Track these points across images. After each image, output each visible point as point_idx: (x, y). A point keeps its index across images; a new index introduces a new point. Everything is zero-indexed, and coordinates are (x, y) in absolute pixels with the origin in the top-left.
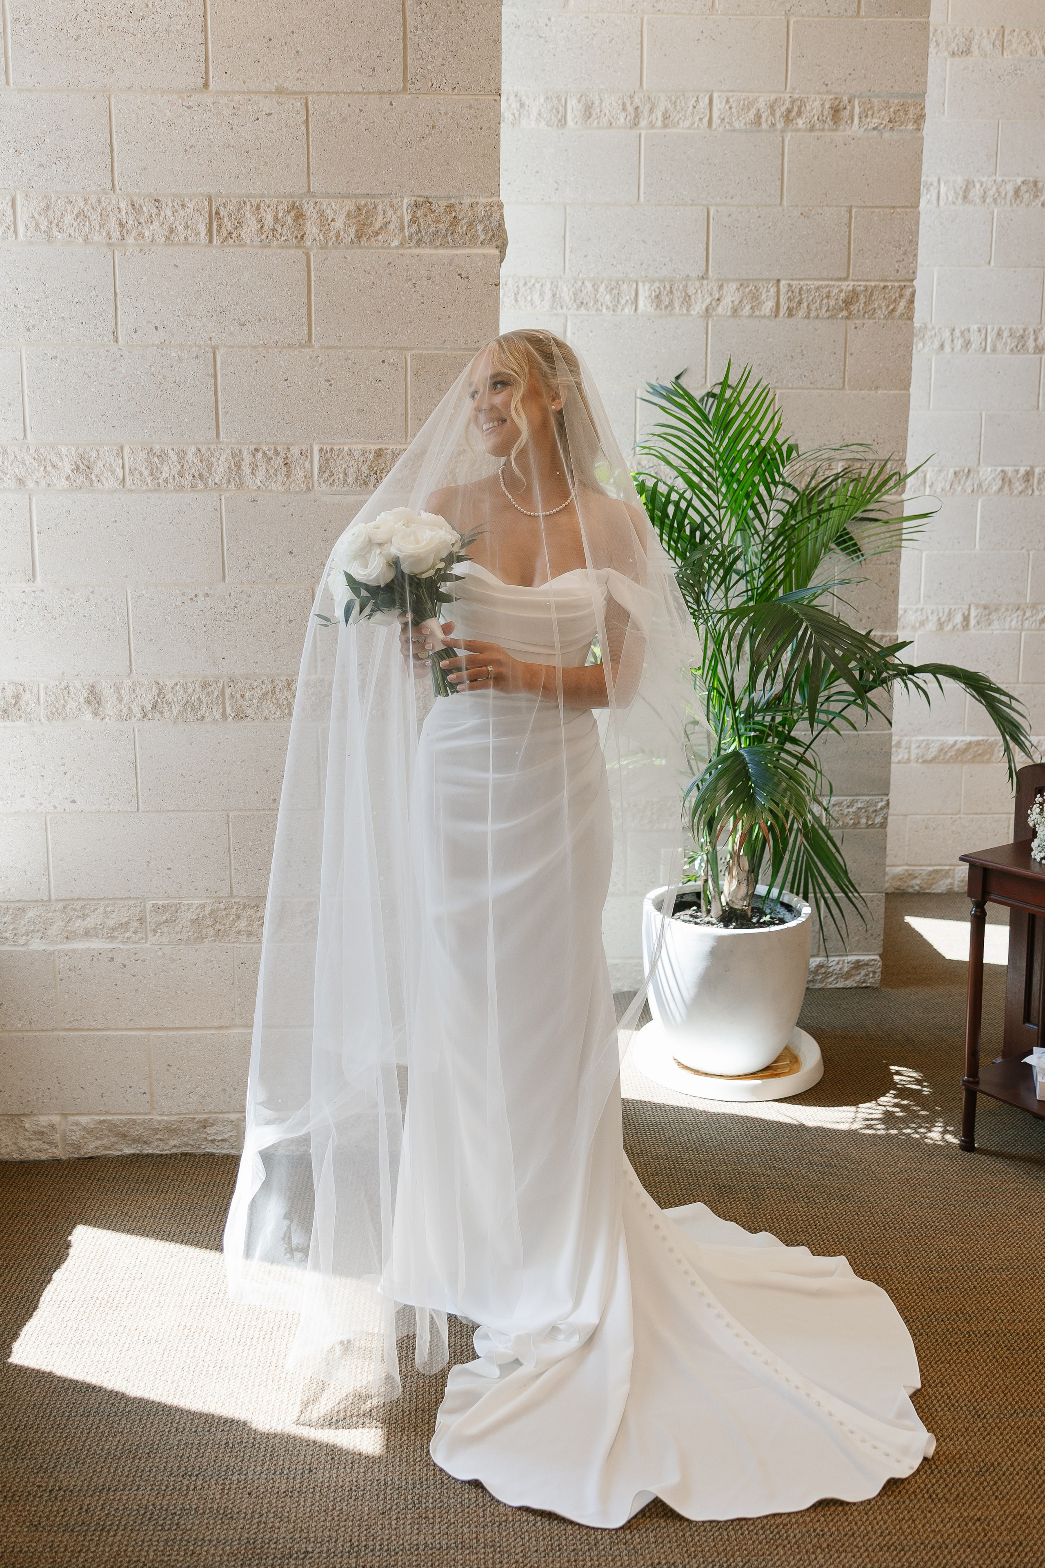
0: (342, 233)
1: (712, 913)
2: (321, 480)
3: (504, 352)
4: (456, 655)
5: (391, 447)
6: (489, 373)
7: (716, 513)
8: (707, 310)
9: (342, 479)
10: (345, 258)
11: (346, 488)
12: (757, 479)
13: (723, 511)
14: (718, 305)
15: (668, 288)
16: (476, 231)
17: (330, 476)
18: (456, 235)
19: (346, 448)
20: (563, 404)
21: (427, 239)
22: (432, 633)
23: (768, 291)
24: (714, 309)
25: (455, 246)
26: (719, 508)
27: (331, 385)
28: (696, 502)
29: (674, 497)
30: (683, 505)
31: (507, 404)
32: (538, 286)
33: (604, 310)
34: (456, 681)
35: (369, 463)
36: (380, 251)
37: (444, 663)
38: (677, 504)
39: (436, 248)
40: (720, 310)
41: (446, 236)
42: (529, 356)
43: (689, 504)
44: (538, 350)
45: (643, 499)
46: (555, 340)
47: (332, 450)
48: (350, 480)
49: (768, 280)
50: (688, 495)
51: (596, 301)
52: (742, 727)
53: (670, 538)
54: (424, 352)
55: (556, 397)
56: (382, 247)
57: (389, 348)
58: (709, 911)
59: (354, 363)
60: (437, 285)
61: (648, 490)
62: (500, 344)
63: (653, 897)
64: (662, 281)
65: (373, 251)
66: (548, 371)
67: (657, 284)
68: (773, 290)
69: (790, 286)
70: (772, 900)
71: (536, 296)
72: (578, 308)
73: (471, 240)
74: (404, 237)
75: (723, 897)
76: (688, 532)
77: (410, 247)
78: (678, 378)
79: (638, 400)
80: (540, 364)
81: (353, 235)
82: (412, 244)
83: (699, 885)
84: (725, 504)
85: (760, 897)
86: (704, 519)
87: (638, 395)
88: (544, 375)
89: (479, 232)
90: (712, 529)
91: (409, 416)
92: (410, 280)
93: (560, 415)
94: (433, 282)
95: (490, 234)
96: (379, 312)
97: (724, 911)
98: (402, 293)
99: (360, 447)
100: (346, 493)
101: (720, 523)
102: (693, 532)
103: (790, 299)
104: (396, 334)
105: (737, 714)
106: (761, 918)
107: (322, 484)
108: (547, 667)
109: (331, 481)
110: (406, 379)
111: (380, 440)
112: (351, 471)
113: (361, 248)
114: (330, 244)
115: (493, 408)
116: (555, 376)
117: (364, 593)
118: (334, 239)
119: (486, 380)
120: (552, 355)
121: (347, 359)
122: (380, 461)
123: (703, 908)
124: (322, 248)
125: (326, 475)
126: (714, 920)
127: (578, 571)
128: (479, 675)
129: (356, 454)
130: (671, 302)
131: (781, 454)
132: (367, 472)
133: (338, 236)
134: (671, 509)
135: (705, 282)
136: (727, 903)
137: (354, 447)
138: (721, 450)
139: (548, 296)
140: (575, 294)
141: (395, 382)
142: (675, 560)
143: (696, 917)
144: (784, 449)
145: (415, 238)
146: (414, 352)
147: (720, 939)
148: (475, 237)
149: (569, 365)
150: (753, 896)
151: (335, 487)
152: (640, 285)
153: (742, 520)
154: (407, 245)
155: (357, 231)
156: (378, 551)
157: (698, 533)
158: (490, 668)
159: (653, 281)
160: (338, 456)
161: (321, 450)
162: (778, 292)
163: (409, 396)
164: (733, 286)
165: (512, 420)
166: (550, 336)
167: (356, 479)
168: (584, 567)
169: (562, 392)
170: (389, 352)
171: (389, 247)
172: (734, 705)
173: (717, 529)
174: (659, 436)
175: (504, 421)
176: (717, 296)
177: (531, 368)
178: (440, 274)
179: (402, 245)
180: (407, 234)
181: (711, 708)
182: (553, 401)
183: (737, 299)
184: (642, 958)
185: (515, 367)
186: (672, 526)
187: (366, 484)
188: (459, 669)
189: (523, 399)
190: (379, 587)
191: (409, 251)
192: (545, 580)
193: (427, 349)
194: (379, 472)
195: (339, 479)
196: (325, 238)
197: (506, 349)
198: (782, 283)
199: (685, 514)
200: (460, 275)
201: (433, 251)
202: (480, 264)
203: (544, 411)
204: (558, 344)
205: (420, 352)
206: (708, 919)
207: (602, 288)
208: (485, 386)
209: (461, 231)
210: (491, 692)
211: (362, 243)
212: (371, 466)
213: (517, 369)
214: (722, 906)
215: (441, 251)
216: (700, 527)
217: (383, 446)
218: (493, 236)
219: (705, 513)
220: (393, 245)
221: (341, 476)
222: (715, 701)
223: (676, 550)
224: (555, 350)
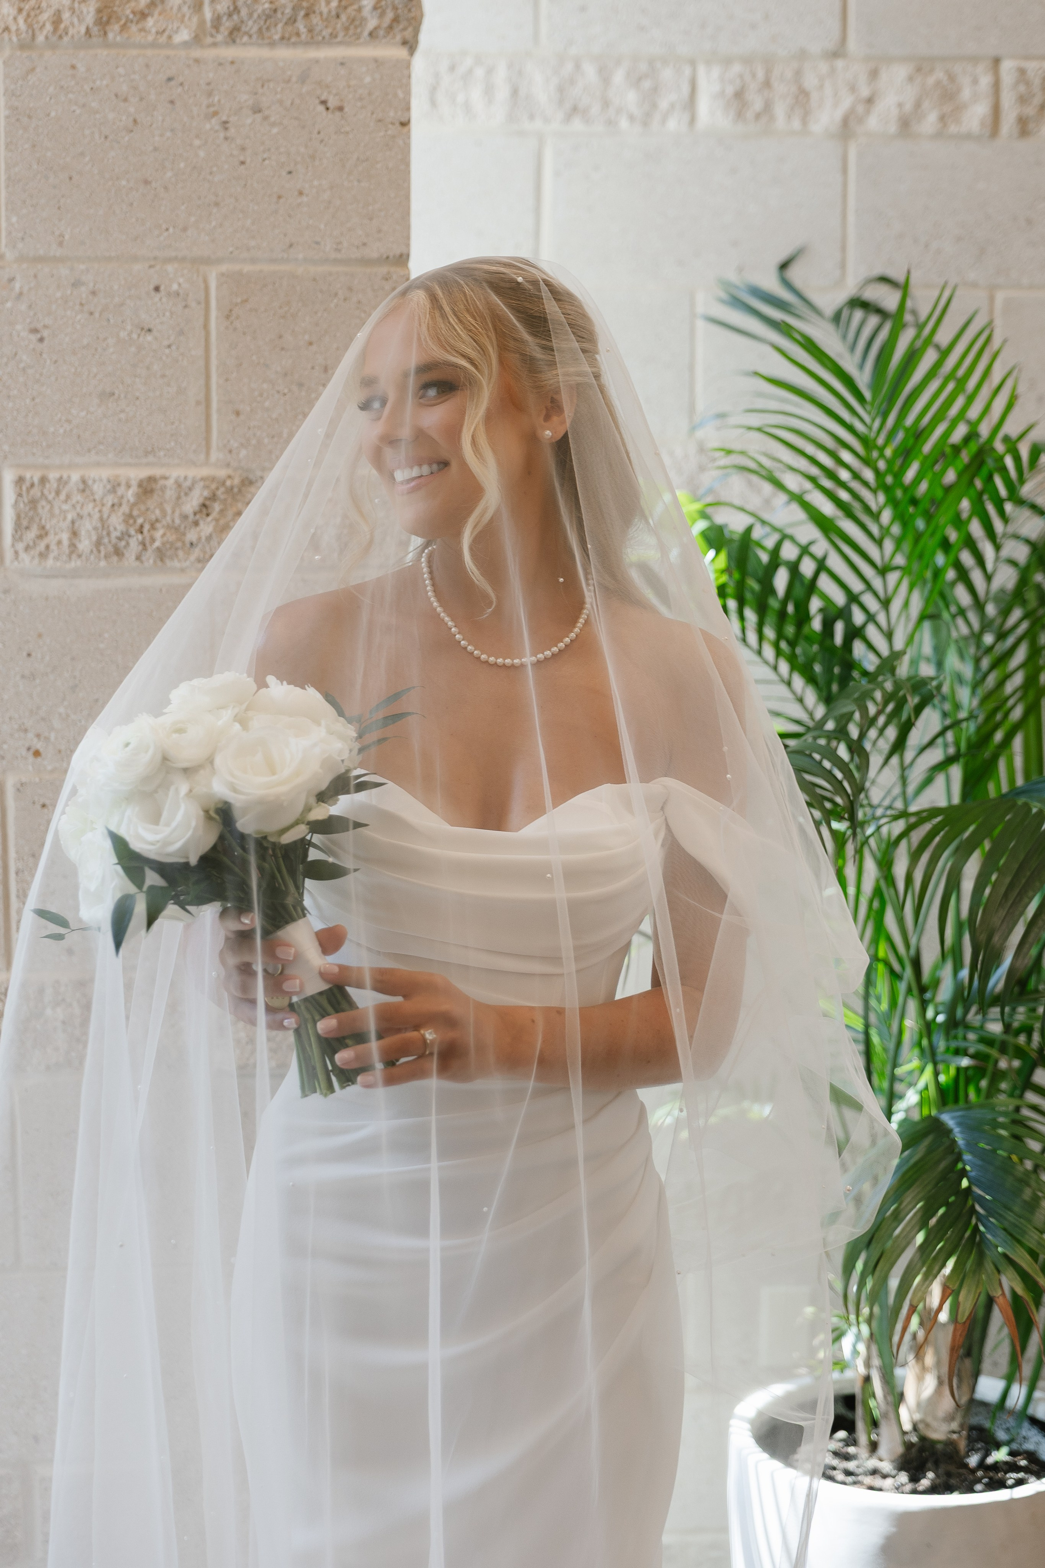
0: (66, 15)
1: (882, 1451)
2: (20, 546)
3: (444, 316)
4: (351, 1004)
5: (176, 473)
6: (413, 361)
7: (877, 583)
8: (846, 122)
9: (66, 542)
10: (73, 67)
11: (75, 563)
12: (965, 504)
13: (893, 577)
14: (868, 112)
15: (760, 74)
16: (360, 10)
17: (40, 537)
18: (315, 19)
19: (75, 477)
20: (568, 422)
21: (251, 26)
22: (298, 956)
23: (975, 82)
24: (861, 120)
25: (313, 40)
26: (883, 571)
27: (41, 340)
28: (835, 563)
29: (789, 552)
30: (807, 568)
31: (453, 432)
32: (480, 72)
33: (624, 123)
34: (355, 1066)
35: (125, 508)
36: (149, 52)
37: (326, 1025)
38: (794, 568)
39: (272, 44)
40: (873, 122)
41: (292, 20)
42: (497, 321)
43: (821, 566)
44: (516, 310)
45: (722, 561)
46: (547, 284)
47: (43, 480)
48: (85, 545)
49: (974, 59)
50: (821, 547)
51: (606, 104)
52: (941, 1045)
53: (780, 635)
54: (247, 268)
55: (553, 407)
56: (154, 45)
57: (169, 260)
58: (874, 1447)
59: (94, 293)
60: (273, 124)
61: (731, 541)
62: (433, 299)
63: (752, 1413)
64: (747, 60)
65: (134, 52)
66: (538, 354)
67: (737, 68)
68: (985, 81)
69: (1022, 72)
70: (1011, 1412)
71: (476, 94)
72: (568, 118)
73: (347, 29)
74: (202, 22)
75: (903, 1412)
76: (817, 624)
77: (215, 45)
78: (784, 266)
79: (700, 324)
80: (521, 341)
81: (90, 18)
82: (220, 38)
83: (852, 1382)
84: (900, 560)
85: (984, 1404)
86: (853, 598)
87: (700, 309)
88: (530, 363)
89: (366, 12)
90: (871, 617)
91: (214, 405)
92: (215, 114)
93: (562, 446)
94: (266, 118)
95: (390, 15)
96: (147, 182)
97: (909, 1446)
98: (197, 142)
99: (105, 473)
100: (75, 574)
101: (886, 603)
102: (828, 626)
103: (1023, 100)
104: (185, 229)
105: (930, 1014)
106: (987, 1454)
107: (23, 555)
108: (547, 1010)
109: (42, 546)
110: (206, 326)
111: (151, 458)
112: (87, 527)
113: (107, 45)
114: (41, 38)
115: (420, 436)
116: (552, 364)
117: (152, 878)
118: (49, 27)
119: (406, 375)
120: (545, 320)
121: (76, 284)
122: (151, 503)
123: (862, 1437)
124: (22, 47)
125: (31, 535)
126: (886, 1466)
127: (607, 790)
128: (403, 1049)
129: (98, 489)
130: (768, 107)
131: (1017, 459)
132: (121, 527)
133: (57, 21)
134: (781, 580)
135: (840, 63)
136: (915, 1428)
137: (93, 474)
138: (888, 452)
139: (502, 93)
140: (561, 90)
141: (181, 333)
142: (789, 684)
143: (847, 1457)
144: (1024, 451)
145: (227, 24)
146: (224, 268)
147: (904, 1519)
148: (356, 22)
149: (580, 338)
150: (975, 1404)
151: (50, 562)
152: (701, 71)
153: (935, 596)
154: (209, 40)
155: (99, 11)
156: (184, 789)
157: (839, 628)
158: (429, 1035)
159: (727, 61)
160: (58, 493)
161: (20, 480)
162: (996, 86)
163: (214, 362)
164: (899, 73)
165: (464, 465)
166: (539, 276)
167: (98, 543)
168: (618, 776)
169: (565, 399)
170: (170, 268)
171: (169, 44)
172: (922, 990)
173: (881, 618)
174: (759, 430)
175: (445, 464)
176: (865, 92)
177: (502, 348)
178: (281, 102)
179: (197, 39)
180: (208, 14)
181: (873, 1002)
182: (547, 418)
183: (909, 96)
184: (725, 1529)
185: (463, 348)
186: (782, 615)
187: (118, 552)
188: (360, 1038)
189: (488, 418)
190: (186, 865)
191: (210, 54)
192: (536, 810)
193: (253, 261)
194: (147, 527)
195: (59, 543)
196: (30, 26)
197: (447, 309)
198: (1008, 67)
199: (812, 587)
200: (324, 102)
201: (265, 53)
202: (368, 79)
203: (532, 439)
204: (559, 295)
205: (237, 267)
206: (873, 1463)
207: (618, 77)
208: (402, 388)
209: (325, 10)
210: (433, 1084)
211: (111, 35)
212: (130, 516)
213: (473, 354)
214: (904, 1433)
215: (284, 53)
216: (844, 614)
217: (157, 472)
218: (396, 20)
219: (857, 586)
220: (178, 39)
221: (65, 537)
222: (882, 986)
223: (792, 660)
224: (551, 307)
